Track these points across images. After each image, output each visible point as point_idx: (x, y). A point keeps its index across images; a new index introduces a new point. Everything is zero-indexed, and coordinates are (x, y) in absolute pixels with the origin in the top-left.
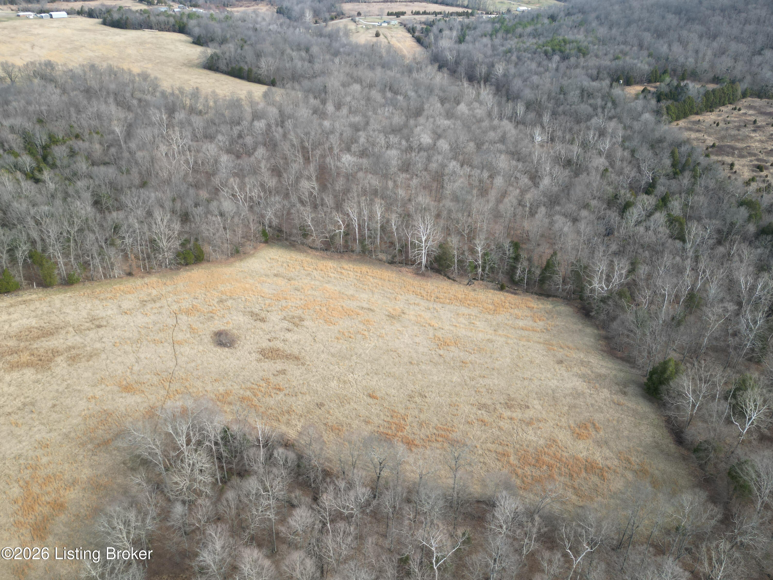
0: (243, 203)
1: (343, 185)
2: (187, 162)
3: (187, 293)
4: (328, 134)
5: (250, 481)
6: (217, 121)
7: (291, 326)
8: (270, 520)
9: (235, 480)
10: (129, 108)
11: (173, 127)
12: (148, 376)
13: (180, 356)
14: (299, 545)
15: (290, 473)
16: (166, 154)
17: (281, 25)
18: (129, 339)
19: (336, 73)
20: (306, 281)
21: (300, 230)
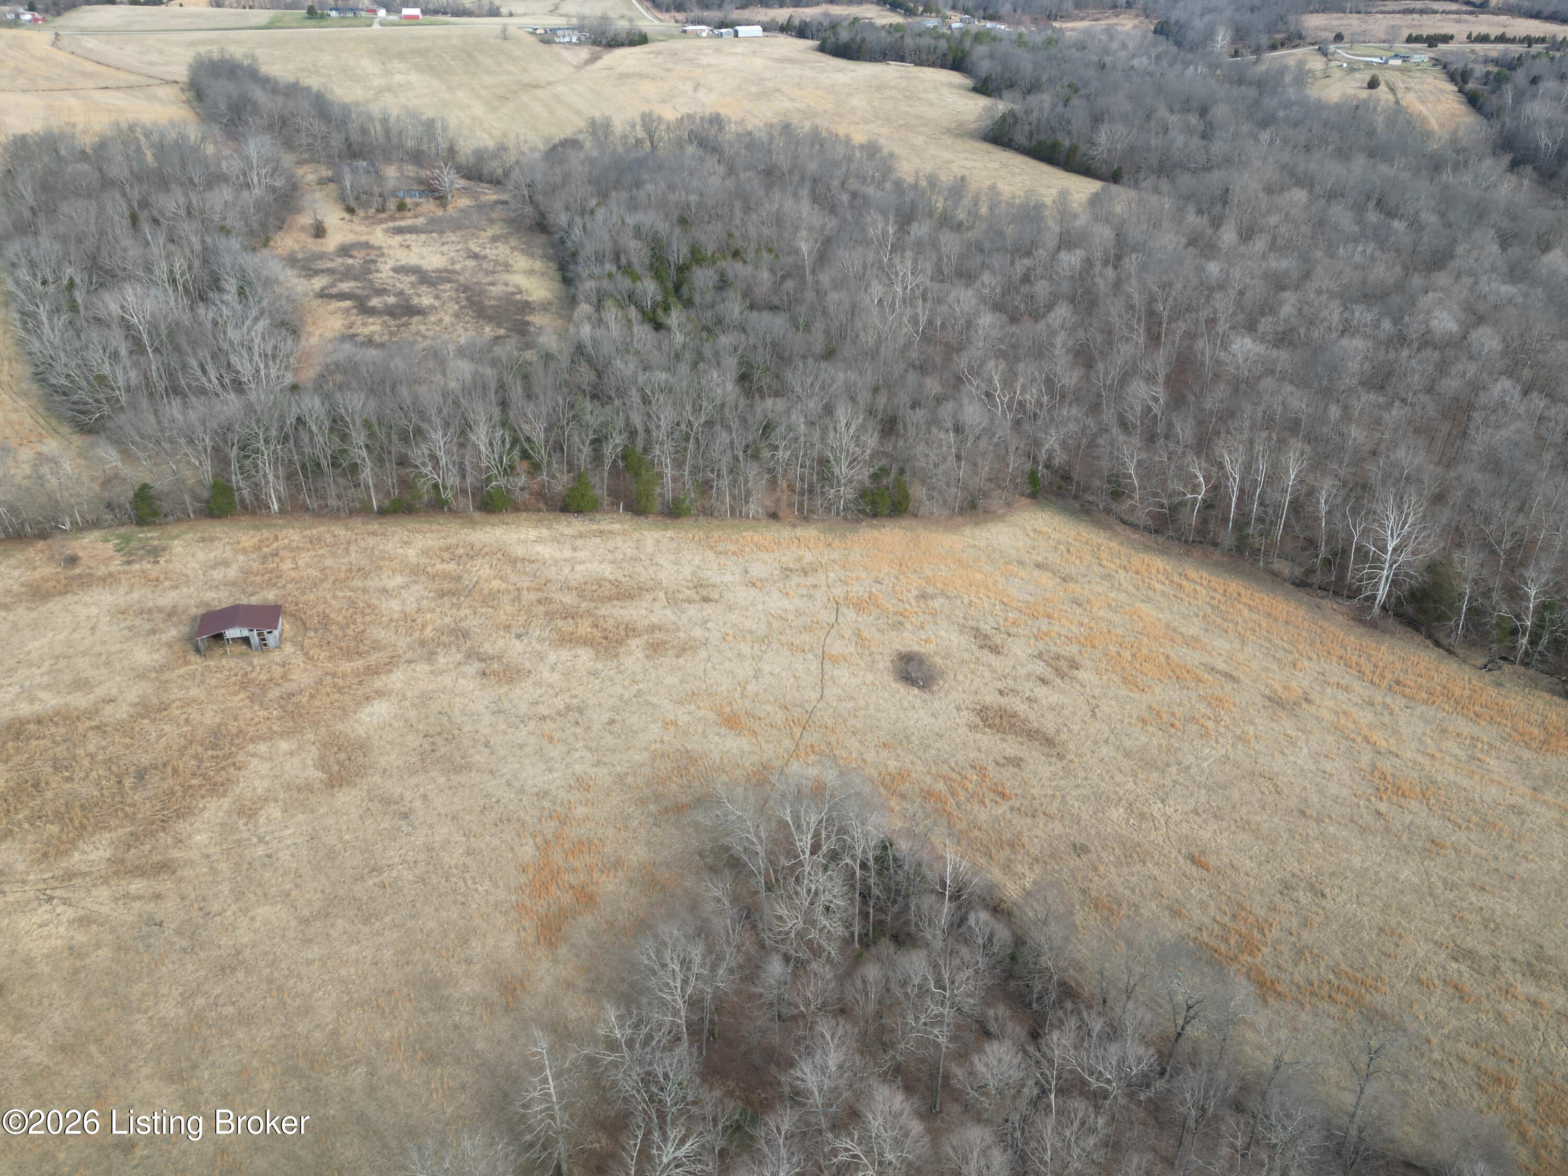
0: (1003, 412)
1: (1221, 401)
2: (915, 320)
3: (866, 568)
4: (1211, 289)
5: (914, 957)
6: (987, 245)
7: (1049, 674)
8: (937, 1046)
9: (886, 947)
10: (832, 209)
11: (904, 250)
12: (769, 708)
13: (830, 683)
14: (985, 1116)
15: (994, 967)
16: (880, 301)
17: (1158, 58)
18: (751, 632)
19: (1257, 163)
20: (1099, 589)
21: (1109, 482)
